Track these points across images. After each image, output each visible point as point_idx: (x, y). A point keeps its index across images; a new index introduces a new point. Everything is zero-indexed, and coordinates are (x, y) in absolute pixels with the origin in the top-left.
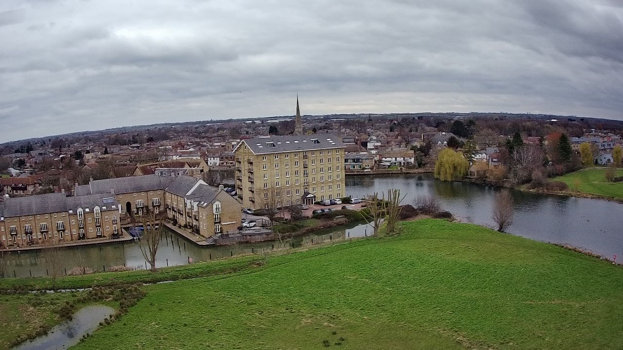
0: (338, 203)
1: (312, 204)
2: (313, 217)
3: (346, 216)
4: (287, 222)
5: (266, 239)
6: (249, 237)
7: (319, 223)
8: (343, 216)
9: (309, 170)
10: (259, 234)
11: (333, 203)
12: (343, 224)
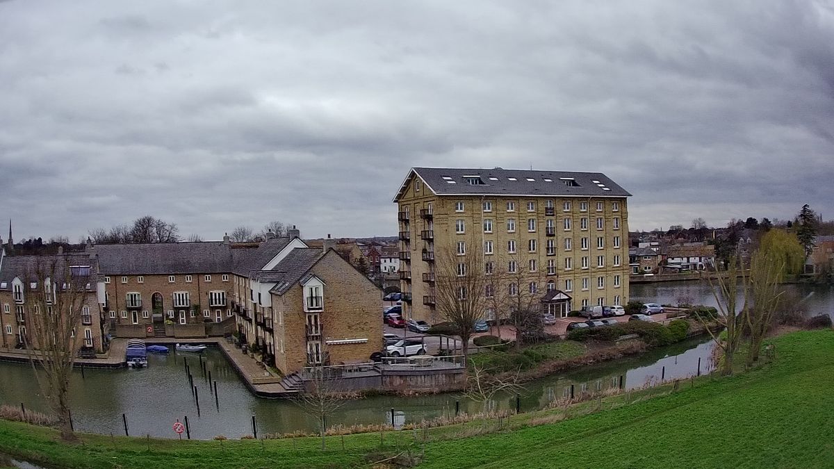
0: (617, 313)
1: (564, 315)
2: (569, 338)
3: (641, 335)
4: (506, 346)
5: (446, 389)
6: (398, 381)
7: (585, 351)
8: (635, 335)
9: (558, 242)
10: (427, 374)
11: (607, 314)
12: (636, 353)
